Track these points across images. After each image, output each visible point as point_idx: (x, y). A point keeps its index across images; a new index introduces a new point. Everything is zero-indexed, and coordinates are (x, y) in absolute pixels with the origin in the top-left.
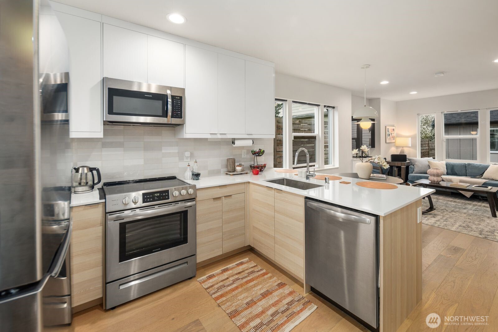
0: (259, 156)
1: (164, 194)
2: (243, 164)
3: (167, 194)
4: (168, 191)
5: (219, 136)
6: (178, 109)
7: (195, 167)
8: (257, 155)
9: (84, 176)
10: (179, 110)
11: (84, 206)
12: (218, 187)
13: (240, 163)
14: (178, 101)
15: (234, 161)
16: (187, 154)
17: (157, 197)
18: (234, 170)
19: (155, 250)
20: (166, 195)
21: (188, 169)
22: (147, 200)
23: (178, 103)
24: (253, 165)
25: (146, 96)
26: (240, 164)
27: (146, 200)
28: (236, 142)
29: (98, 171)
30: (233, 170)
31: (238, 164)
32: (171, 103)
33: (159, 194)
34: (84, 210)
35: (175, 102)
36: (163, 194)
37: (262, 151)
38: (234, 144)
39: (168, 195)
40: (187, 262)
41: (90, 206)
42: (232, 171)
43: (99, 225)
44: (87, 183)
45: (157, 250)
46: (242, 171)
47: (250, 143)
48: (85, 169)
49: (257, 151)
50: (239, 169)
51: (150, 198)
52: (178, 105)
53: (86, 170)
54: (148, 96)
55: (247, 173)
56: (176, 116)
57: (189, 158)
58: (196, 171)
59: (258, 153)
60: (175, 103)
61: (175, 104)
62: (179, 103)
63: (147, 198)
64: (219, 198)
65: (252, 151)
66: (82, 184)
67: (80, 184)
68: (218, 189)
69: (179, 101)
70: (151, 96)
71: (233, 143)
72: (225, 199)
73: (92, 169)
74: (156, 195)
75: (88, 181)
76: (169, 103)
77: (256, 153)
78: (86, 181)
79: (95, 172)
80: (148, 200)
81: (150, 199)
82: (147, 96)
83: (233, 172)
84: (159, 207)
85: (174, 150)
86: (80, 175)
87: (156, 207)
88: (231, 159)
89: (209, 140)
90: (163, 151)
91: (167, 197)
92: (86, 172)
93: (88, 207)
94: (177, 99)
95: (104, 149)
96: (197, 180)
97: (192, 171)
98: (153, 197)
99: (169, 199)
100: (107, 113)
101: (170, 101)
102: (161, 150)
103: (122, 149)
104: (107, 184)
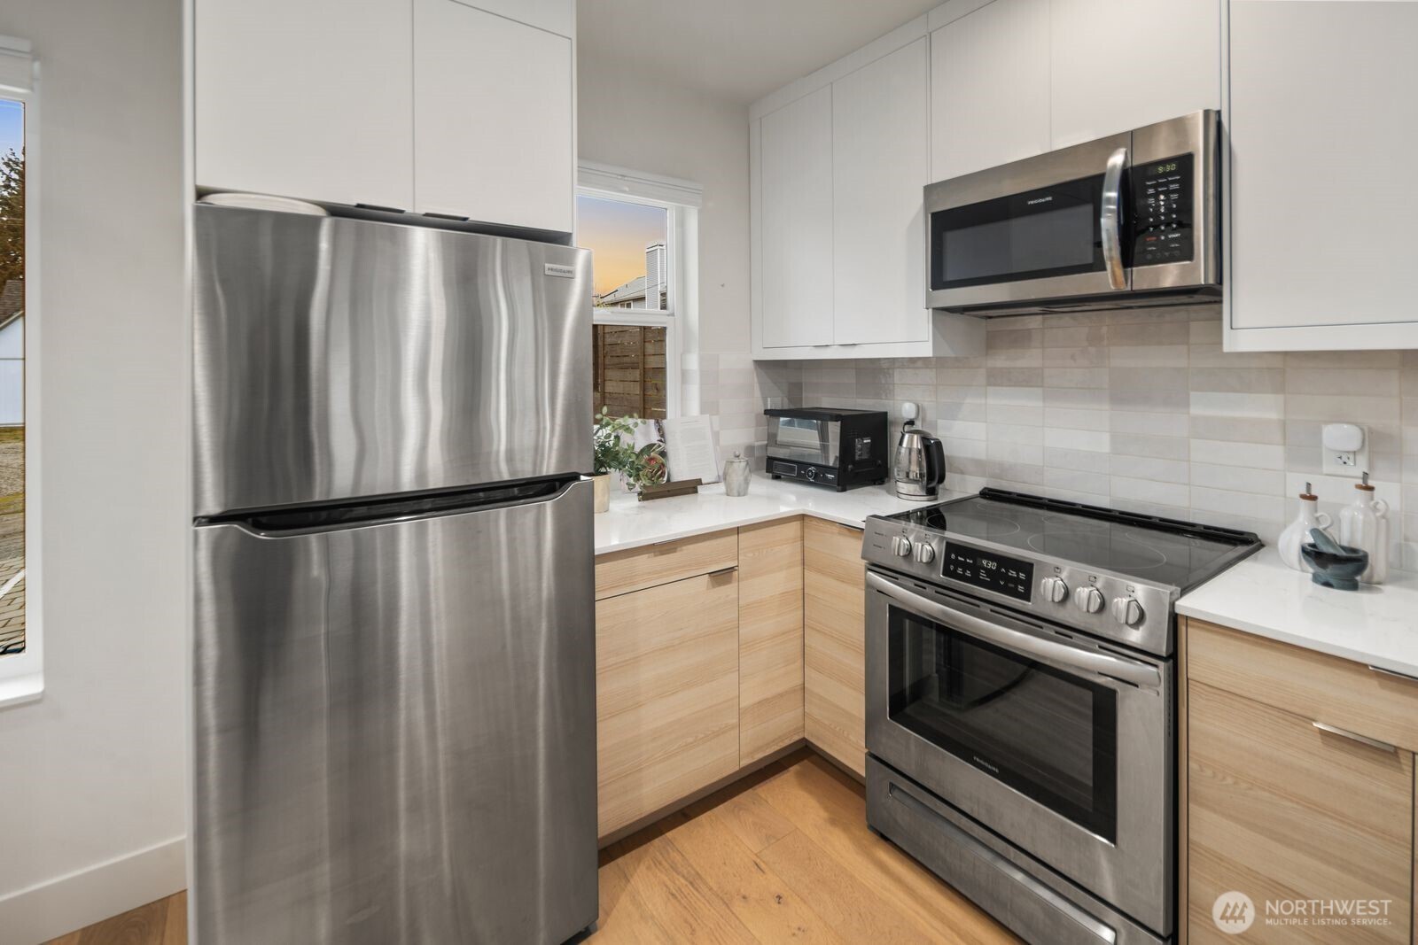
1: (1013, 573)
3: (1022, 576)
4: (1032, 566)
6: (1168, 222)
10: (1175, 221)
11: (838, 526)
14: (1166, 184)
17: (988, 571)
19: (982, 762)
20: (1017, 581)
22: (956, 568)
23: (1167, 193)
25: (1032, 202)
27: (952, 567)
29: (939, 447)
32: (1113, 207)
33: (995, 565)
34: (840, 534)
35: (1148, 191)
36: (1008, 571)
39: (1028, 583)
40: (1112, 929)
41: (849, 531)
44: (922, 476)
45: (986, 765)
51: (965, 566)
52: (1168, 202)
54: (1041, 201)
56: (1160, 255)
62: (1174, 191)
63: (957, 564)
69: (1174, 182)
70: (1050, 199)
74: (984, 562)
75: (923, 472)
76: (1105, 207)
80: (960, 571)
81: (964, 571)
82: (1036, 202)
84: (992, 611)
86: (903, 451)
87: (986, 608)
90: (1195, 410)
91: (1021, 589)
93: (846, 532)
94: (1165, 175)
95: (991, 389)
96: (1327, 584)
97: (1315, 532)
98: (976, 569)
99: (1029, 600)
100: (930, 286)
101: (1109, 201)
102: (1186, 404)
103: (1039, 390)
104: (989, 494)
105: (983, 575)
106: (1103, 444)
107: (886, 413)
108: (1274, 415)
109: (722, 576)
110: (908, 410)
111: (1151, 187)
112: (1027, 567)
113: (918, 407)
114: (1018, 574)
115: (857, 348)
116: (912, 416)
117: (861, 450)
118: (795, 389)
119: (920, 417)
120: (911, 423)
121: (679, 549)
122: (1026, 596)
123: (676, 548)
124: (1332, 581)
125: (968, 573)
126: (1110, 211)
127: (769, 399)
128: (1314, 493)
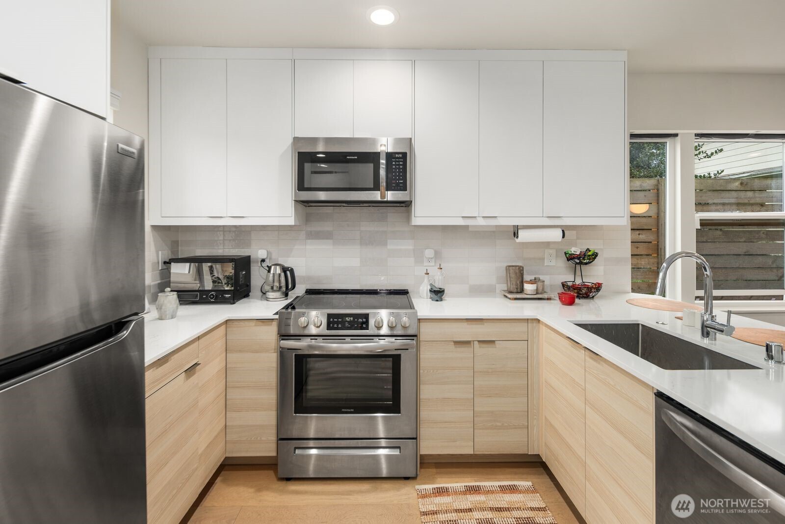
0: (581, 263)
1: (360, 320)
2: (542, 277)
3: (364, 320)
4: (368, 315)
5: (481, 222)
6: (399, 176)
7: (437, 278)
8: (578, 261)
9: (276, 278)
10: (401, 176)
11: (255, 321)
12: (465, 321)
13: (536, 276)
14: (399, 161)
15: (520, 272)
16: (429, 253)
17: (349, 322)
18: (522, 291)
19: (346, 410)
20: (363, 323)
21: (426, 281)
22: (333, 325)
23: (399, 165)
24: (570, 284)
26: (535, 279)
27: (331, 325)
28: (521, 233)
29: (292, 271)
30: (517, 289)
31: (532, 278)
32: (384, 166)
33: (352, 319)
34: (255, 325)
35: (394, 163)
36: (358, 320)
37: (590, 253)
38: (517, 237)
39: (367, 322)
40: (399, 448)
41: (263, 322)
42: (515, 291)
43: (273, 351)
44: (280, 287)
45: (348, 410)
46: (537, 293)
47: (555, 235)
48: (278, 267)
49: (578, 253)
50: (529, 288)
51: (338, 323)
52: (399, 169)
53: (278, 270)
54: (352, 157)
55: (549, 299)
56: (396, 188)
57: (433, 260)
58: (438, 285)
59: (579, 259)
60: (394, 165)
61: (394, 167)
62: (401, 165)
63: (334, 323)
64: (467, 343)
65: (566, 253)
66: (275, 288)
67: (272, 288)
68: (465, 324)
69: (401, 161)
70: (357, 157)
71: (516, 235)
72: (480, 347)
73: (286, 270)
74: (347, 319)
75: (282, 285)
76: (381, 166)
77: (574, 258)
78: (280, 285)
79: (288, 273)
80: (335, 326)
81: (338, 325)
82: (350, 157)
83: (517, 293)
84: (351, 339)
85: (407, 245)
86: (271, 275)
87: (348, 339)
88: (513, 266)
89: (470, 229)
90: (390, 247)
91: (364, 326)
92: (280, 272)
93: (260, 323)
94: (398, 158)
95: (309, 241)
96: (437, 301)
97: (431, 285)
98: (343, 323)
99: (368, 330)
100: (297, 189)
101: (383, 164)
102: (385, 244)
103: (331, 241)
104: (309, 292)
105: (347, 324)
106: (355, 262)
107: (250, 256)
108: (411, 247)
109: (191, 371)
110: (262, 254)
111: (394, 161)
112: (366, 316)
113: (268, 251)
114: (362, 320)
115: (222, 219)
116: (264, 257)
117: (242, 278)
118: (175, 245)
119: (269, 257)
120: (263, 261)
121: (169, 359)
122: (367, 328)
123: (168, 360)
124: (438, 299)
125: (340, 326)
126: (383, 168)
127: (160, 252)
128: (428, 272)
